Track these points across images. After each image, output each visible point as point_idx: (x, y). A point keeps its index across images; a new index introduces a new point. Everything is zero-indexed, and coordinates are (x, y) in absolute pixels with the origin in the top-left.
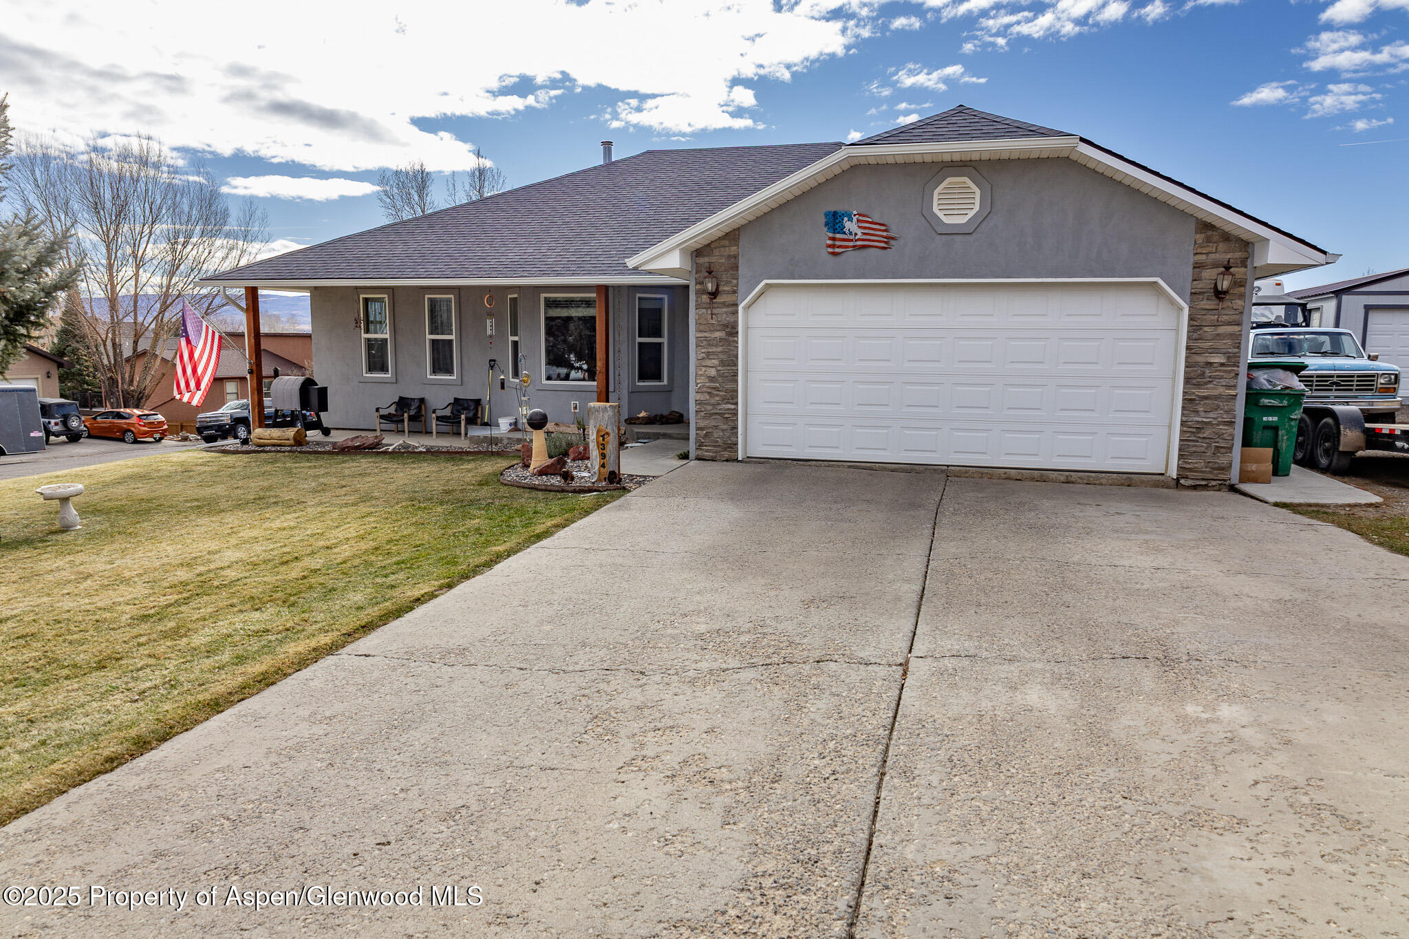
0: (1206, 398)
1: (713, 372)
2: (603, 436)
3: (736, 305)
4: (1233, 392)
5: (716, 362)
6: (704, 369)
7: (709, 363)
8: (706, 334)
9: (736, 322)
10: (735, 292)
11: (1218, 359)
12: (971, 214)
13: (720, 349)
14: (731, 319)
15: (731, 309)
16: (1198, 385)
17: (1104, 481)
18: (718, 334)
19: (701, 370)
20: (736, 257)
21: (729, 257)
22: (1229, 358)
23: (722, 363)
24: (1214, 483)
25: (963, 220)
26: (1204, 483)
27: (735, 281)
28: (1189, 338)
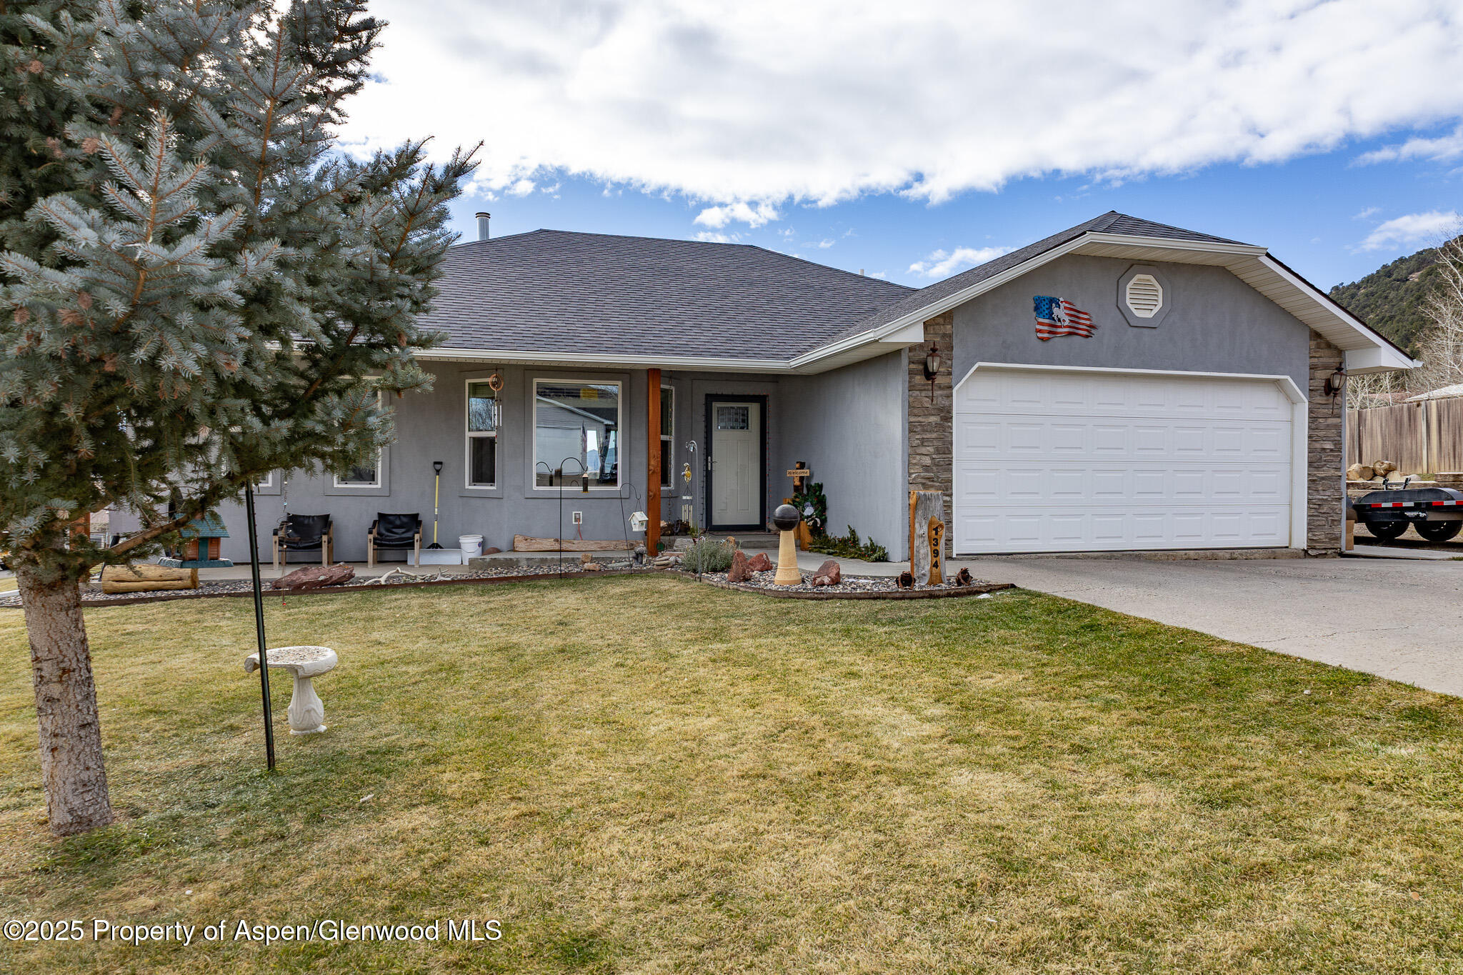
0: (1323, 478)
1: (927, 461)
2: (936, 529)
3: (951, 388)
4: (1339, 474)
5: (931, 449)
6: (918, 457)
7: (923, 450)
8: (920, 419)
9: (951, 406)
10: (950, 374)
11: (1329, 446)
12: (1156, 310)
13: (934, 435)
14: (946, 402)
15: (945, 392)
16: (1317, 468)
17: (1257, 556)
18: (933, 419)
19: (914, 458)
20: (950, 336)
21: (944, 336)
22: (1335, 445)
23: (938, 451)
24: (1330, 552)
25: (1149, 315)
26: (1324, 552)
27: (949, 362)
28: (1309, 427)
